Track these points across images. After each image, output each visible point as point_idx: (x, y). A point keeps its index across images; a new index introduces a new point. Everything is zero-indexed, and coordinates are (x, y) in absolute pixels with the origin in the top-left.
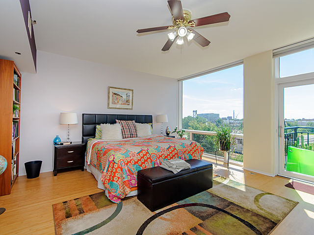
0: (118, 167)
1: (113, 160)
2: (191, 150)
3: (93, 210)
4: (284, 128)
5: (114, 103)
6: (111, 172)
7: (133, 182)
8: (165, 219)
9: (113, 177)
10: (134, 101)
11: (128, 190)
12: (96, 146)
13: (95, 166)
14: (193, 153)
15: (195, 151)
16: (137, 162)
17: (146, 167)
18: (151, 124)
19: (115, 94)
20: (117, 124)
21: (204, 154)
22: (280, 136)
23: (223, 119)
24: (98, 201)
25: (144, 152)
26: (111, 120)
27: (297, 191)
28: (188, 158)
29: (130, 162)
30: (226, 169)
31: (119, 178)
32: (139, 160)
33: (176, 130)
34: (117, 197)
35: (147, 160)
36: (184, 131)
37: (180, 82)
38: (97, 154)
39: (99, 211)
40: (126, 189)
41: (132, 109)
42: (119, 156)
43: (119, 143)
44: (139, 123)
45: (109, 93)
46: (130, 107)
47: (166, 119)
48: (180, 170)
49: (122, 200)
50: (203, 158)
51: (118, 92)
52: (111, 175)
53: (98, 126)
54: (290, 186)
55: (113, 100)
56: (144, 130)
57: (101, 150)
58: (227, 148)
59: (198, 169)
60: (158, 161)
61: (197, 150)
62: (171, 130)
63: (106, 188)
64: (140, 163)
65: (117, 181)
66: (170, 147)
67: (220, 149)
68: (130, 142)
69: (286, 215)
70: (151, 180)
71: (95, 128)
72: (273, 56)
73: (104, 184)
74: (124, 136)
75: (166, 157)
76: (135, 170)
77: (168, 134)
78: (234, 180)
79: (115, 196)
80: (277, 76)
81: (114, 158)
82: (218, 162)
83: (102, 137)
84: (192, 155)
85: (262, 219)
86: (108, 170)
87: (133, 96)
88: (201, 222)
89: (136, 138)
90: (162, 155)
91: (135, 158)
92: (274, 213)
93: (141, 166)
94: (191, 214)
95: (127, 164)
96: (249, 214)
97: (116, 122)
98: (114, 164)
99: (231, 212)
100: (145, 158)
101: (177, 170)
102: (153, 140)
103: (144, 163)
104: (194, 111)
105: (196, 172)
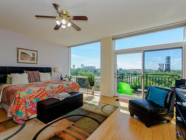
0: (23, 101)
1: (19, 97)
2: (72, 87)
3: (2, 131)
4: (116, 74)
5: (22, 59)
6: (17, 105)
7: (34, 109)
8: (53, 126)
9: (19, 108)
10: (38, 58)
11: (29, 114)
12: (7, 89)
13: (5, 103)
14: (74, 88)
15: (75, 87)
16: (37, 97)
17: (43, 99)
18: (50, 73)
19: (23, 53)
20: (24, 73)
21: (80, 89)
22: (115, 77)
23: (97, 69)
24: (6, 125)
25: (42, 90)
26: (20, 70)
27: (120, 102)
28: (70, 92)
29: (32, 97)
30: (92, 96)
31: (23, 108)
32: (38, 95)
33: (66, 76)
34: (22, 120)
35: (44, 95)
36: (72, 77)
37: (70, 48)
38: (7, 94)
39: (7, 131)
40: (28, 114)
41: (36, 63)
42: (23, 94)
43: (25, 85)
44: (42, 72)
45: (18, 52)
46: (35, 62)
47: (60, 70)
48: (64, 98)
49: (26, 121)
50: (80, 91)
51: (26, 52)
52: (17, 107)
53: (8, 75)
54: (117, 100)
55: (21, 57)
56: (45, 77)
57: (10, 91)
58: (92, 85)
59: (75, 97)
60: (52, 95)
61: (76, 86)
62: (63, 76)
63: (13, 116)
64: (39, 97)
65: (21, 110)
66: (60, 86)
67: (89, 86)
68: (34, 85)
69: (112, 113)
70: (45, 105)
71: (6, 77)
72: (112, 39)
73: (11, 113)
74: (30, 81)
75: (57, 92)
76: (35, 101)
77: (62, 79)
78: (95, 101)
79: (20, 119)
80: (114, 49)
81: (19, 95)
82: (89, 93)
83: (12, 82)
84: (73, 90)
85: (102, 116)
86: (14, 104)
87: (37, 55)
88: (73, 123)
89: (39, 82)
90: (54, 91)
91: (35, 94)
92: (108, 113)
93: (40, 98)
94: (69, 121)
95: (29, 98)
96: (97, 115)
97: (23, 72)
98: (19, 99)
99: (89, 116)
100: (43, 93)
101: (62, 98)
102: (51, 82)
103: (42, 96)
104: (82, 65)
105: (74, 99)
